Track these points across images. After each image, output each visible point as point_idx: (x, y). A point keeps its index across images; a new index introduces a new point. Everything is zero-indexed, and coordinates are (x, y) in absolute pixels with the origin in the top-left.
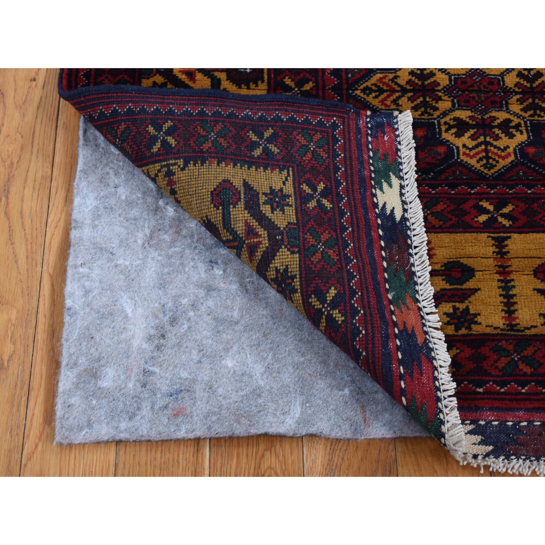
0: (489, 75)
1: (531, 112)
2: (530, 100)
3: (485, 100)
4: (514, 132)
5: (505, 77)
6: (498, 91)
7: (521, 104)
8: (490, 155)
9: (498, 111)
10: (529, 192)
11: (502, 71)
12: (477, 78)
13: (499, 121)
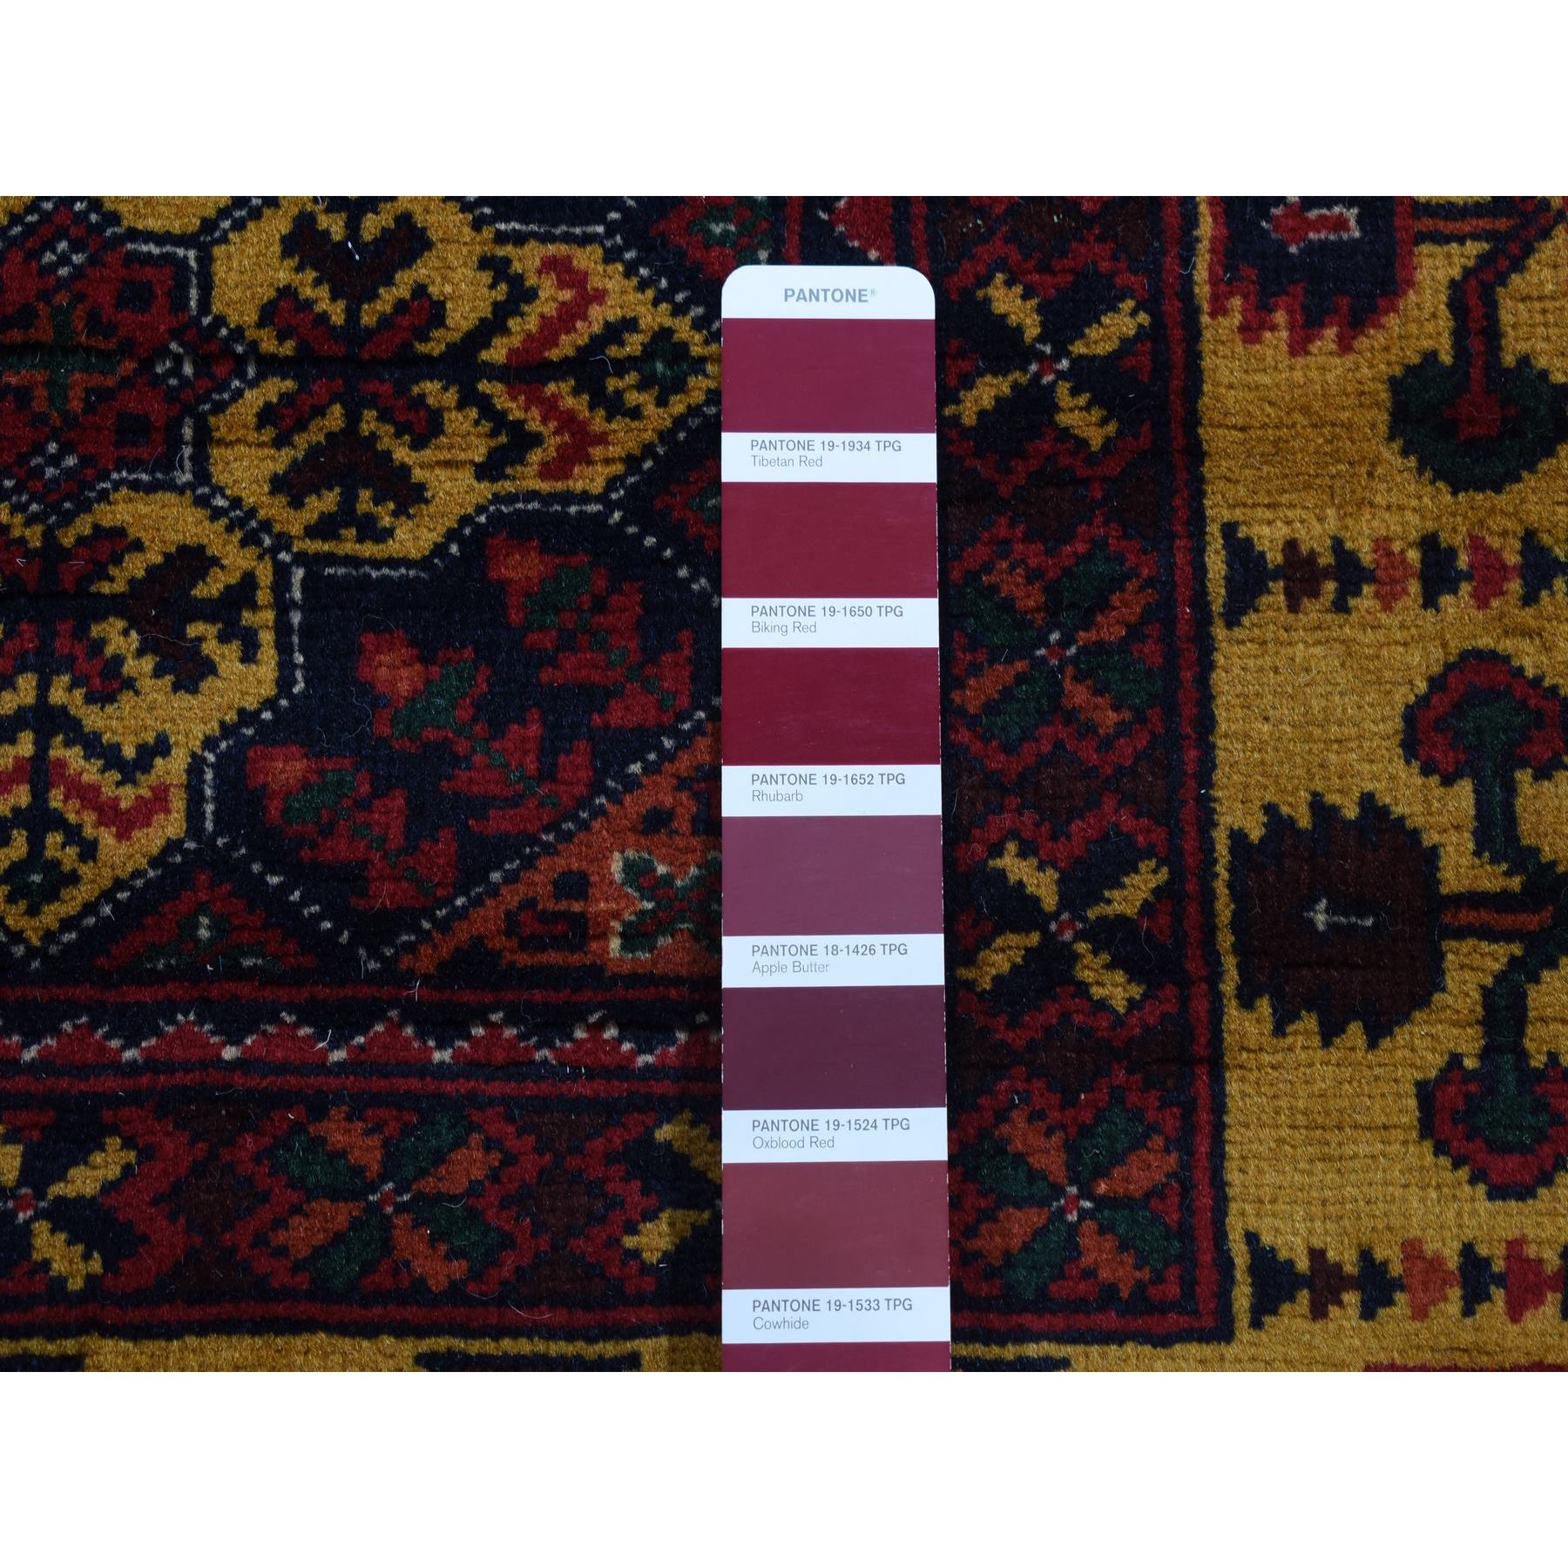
0: (134, 234)
1: (325, 502)
2: (335, 418)
3: (89, 408)
4: (211, 648)
5: (218, 251)
6: (165, 353)
7: (279, 442)
8: (56, 799)
9: (151, 488)
10: (229, 1053)
11: (210, 212)
12: (64, 260)
13: (135, 566)
